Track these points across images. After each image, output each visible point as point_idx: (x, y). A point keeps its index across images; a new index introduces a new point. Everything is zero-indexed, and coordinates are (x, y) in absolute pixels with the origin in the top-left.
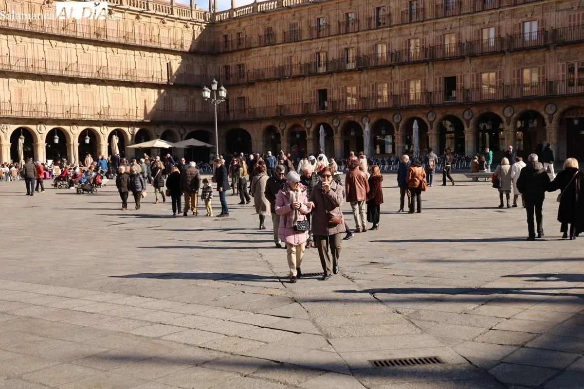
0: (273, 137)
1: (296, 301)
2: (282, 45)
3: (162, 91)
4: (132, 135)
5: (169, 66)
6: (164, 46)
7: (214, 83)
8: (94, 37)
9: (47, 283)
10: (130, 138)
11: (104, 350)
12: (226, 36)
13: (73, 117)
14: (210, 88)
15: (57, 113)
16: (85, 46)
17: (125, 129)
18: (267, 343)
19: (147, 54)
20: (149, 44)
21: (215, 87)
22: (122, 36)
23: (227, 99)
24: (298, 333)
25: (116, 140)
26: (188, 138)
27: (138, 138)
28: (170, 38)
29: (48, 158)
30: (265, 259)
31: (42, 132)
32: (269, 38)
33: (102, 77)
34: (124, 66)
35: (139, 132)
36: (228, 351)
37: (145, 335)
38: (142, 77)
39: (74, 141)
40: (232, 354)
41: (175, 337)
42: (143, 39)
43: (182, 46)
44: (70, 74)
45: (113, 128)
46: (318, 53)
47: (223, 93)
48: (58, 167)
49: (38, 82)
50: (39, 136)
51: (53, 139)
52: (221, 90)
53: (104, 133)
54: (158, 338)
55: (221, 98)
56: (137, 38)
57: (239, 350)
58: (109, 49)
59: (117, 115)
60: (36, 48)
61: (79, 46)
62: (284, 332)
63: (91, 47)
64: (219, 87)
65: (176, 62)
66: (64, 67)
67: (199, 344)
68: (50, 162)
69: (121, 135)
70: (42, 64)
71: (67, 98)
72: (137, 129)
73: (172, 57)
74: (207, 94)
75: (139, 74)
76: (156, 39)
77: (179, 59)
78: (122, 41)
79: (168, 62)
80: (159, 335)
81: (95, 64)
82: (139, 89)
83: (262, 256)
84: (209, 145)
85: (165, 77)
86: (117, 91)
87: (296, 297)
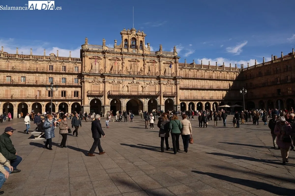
0: (262, 104)
1: (275, 157)
2: (264, 76)
3: (228, 91)
4: (219, 104)
5: (229, 84)
6: (228, 79)
7: (243, 89)
8: (209, 78)
9: (200, 144)
10: (218, 104)
11: (216, 164)
12: (246, 75)
13: (204, 99)
14: (242, 90)
15: (200, 98)
16: (207, 81)
17: (217, 102)
18: (266, 169)
19: (223, 81)
20: (224, 79)
21: (243, 90)
22: (216, 77)
23: (247, 93)
24: (277, 167)
25: (215, 105)
26: (235, 104)
27: (221, 104)
28: (229, 77)
29: (197, 110)
30: (262, 142)
31: (196, 103)
32: (260, 75)
33: (211, 88)
34: (217, 85)
35: (221, 103)
36: (254, 170)
37: (228, 161)
38: (222, 88)
39: (204, 105)
40: (255, 171)
41: (236, 163)
42: (222, 78)
43: (233, 78)
44: (203, 88)
45: (214, 102)
46: (277, 78)
47: (246, 92)
48: (200, 112)
49: (195, 91)
50: (195, 104)
51: (199, 105)
52: (245, 91)
53: (212, 103)
54: (232, 163)
55: (245, 93)
56: (221, 77)
57: (257, 170)
58: (213, 81)
59: (215, 98)
60: (195, 82)
61: (205, 81)
62: (272, 166)
63: (208, 81)
64: (245, 89)
65: (231, 83)
66: (202, 86)
67: (244, 166)
68: (198, 111)
69: (216, 104)
70: (196, 86)
71: (202, 94)
72: (220, 102)
73: (230, 82)
74: (241, 92)
75: (221, 87)
76: (226, 77)
77: (232, 82)
78: (217, 79)
79: (229, 83)
80: (232, 162)
81: (209, 85)
82: (221, 91)
83: (261, 141)
84: (241, 106)
85: (228, 87)
86: (215, 92)
87: (275, 155)
